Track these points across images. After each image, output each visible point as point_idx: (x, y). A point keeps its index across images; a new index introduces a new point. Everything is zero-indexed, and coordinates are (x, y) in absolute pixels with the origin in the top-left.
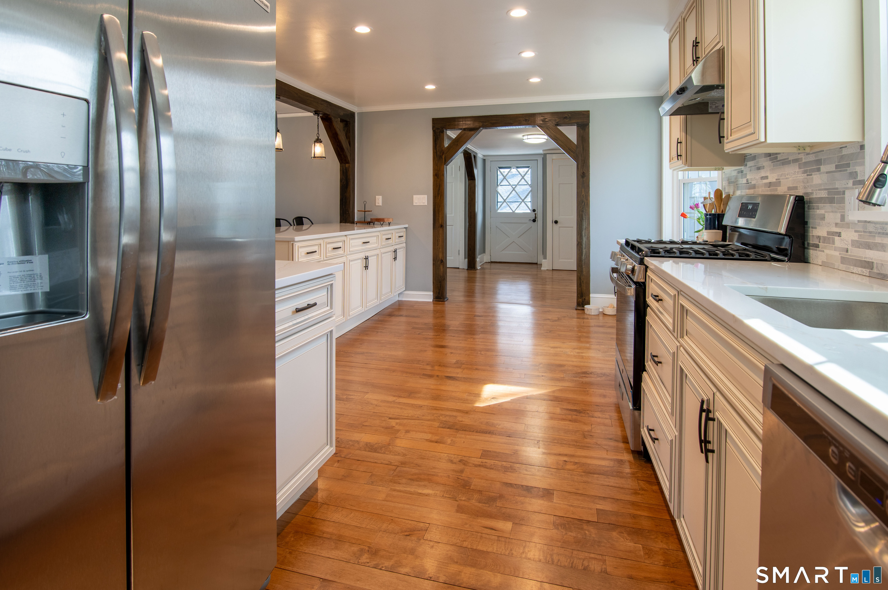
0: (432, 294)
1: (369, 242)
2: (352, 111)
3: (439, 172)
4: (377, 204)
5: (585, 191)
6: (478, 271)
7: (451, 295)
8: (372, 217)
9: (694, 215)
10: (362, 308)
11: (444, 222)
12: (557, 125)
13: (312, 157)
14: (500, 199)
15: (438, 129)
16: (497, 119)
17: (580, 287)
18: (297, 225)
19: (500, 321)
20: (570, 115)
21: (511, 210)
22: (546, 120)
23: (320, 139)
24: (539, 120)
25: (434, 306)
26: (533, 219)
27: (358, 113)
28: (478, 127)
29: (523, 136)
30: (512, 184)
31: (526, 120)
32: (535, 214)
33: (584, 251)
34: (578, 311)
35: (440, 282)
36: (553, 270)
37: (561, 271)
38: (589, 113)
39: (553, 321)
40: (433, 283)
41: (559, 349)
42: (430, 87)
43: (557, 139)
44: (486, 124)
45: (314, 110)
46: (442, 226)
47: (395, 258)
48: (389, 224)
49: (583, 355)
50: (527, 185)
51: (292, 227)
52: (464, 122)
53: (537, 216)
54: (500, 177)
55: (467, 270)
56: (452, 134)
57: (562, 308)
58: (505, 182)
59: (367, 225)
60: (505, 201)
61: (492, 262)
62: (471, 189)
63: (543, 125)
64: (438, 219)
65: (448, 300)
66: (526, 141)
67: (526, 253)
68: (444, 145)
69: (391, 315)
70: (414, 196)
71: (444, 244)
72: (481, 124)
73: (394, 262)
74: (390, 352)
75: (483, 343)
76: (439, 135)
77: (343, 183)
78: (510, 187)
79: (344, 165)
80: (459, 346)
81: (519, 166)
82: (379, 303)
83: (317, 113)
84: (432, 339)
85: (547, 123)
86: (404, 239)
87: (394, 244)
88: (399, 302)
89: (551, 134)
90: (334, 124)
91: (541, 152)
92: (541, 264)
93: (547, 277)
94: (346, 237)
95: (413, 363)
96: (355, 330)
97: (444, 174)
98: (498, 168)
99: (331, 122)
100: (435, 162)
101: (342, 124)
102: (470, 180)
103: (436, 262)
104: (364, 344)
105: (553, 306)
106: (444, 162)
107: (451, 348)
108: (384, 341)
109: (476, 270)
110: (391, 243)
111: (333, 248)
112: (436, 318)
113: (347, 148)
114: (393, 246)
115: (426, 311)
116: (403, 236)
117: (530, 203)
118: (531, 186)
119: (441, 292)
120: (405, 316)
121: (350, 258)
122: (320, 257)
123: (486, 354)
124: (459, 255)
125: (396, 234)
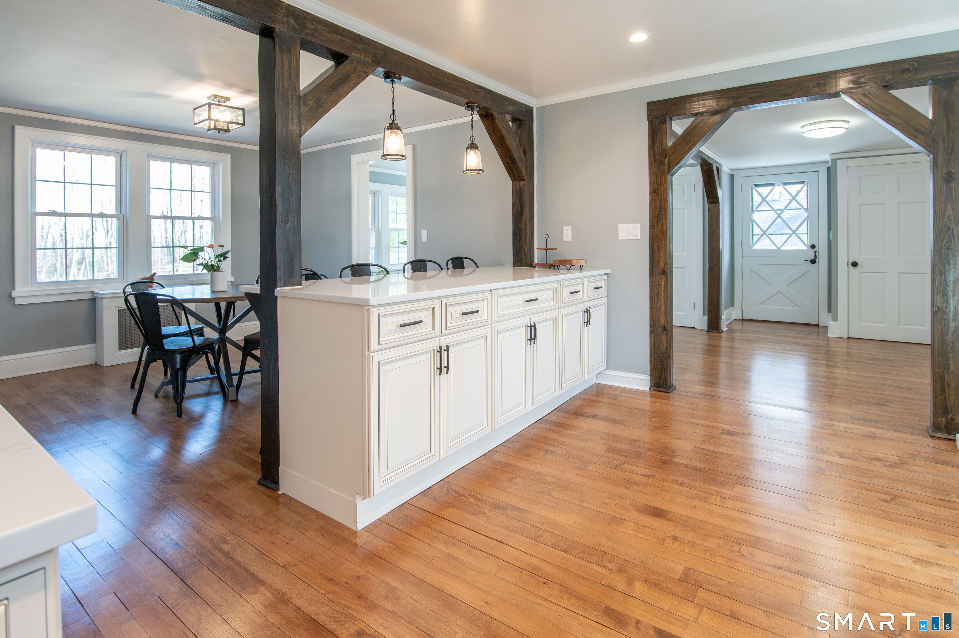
0: (649, 379)
1: (537, 299)
2: (528, 106)
3: (659, 186)
4: (565, 239)
6: (723, 335)
7: (680, 378)
8: (555, 259)
10: (525, 406)
11: (668, 266)
12: (887, 87)
13: (464, 171)
14: (756, 230)
15: (657, 118)
16: (762, 89)
18: (454, 268)
20: (916, 64)
21: (774, 246)
22: (862, 80)
23: (476, 145)
24: (844, 84)
25: (651, 402)
26: (812, 260)
27: (540, 109)
28: (726, 107)
29: (802, 127)
30: (775, 209)
31: (819, 85)
32: (815, 252)
34: (938, 441)
35: (662, 361)
36: (848, 338)
37: (864, 341)
40: (651, 361)
42: (639, 37)
43: (887, 112)
44: (741, 100)
45: (466, 101)
46: (664, 272)
47: (588, 321)
48: (581, 268)
50: (801, 209)
51: (444, 272)
52: (701, 102)
53: (817, 254)
54: (757, 199)
55: (707, 331)
56: (679, 126)
58: (764, 206)
59: (549, 269)
60: (764, 233)
61: (744, 320)
62: (712, 216)
63: (856, 91)
64: (659, 261)
65: (675, 389)
66: (808, 135)
67: (800, 309)
68: (666, 144)
69: (578, 414)
70: (620, 226)
71: (669, 300)
72: (731, 102)
73: (585, 328)
74: (555, 513)
75: (743, 516)
76: (659, 128)
77: (517, 209)
78: (773, 212)
79: (517, 183)
80: (691, 517)
81: (787, 182)
82: (557, 394)
83: (469, 106)
84: (639, 485)
85: (864, 85)
86: (604, 292)
87: (585, 301)
88: (597, 386)
89: (873, 105)
90: (498, 122)
91: (827, 157)
92: (826, 327)
93: (838, 349)
94: (491, 292)
95: (590, 560)
96: (513, 442)
97: (667, 189)
98: (754, 186)
99: (493, 119)
100: (653, 171)
101: (512, 125)
102: (711, 203)
103: (654, 329)
104: (516, 480)
105: (876, 422)
106: (668, 170)
107: (675, 521)
108: (552, 478)
109: (720, 333)
110: (582, 298)
111: (461, 312)
112: (654, 428)
113: (519, 158)
114: (584, 304)
115: (639, 410)
116: (601, 287)
117: (806, 235)
118: (807, 210)
119: (663, 378)
120: (602, 418)
121: (498, 327)
122: (434, 329)
123: (752, 555)
124: (695, 309)
125: (590, 285)
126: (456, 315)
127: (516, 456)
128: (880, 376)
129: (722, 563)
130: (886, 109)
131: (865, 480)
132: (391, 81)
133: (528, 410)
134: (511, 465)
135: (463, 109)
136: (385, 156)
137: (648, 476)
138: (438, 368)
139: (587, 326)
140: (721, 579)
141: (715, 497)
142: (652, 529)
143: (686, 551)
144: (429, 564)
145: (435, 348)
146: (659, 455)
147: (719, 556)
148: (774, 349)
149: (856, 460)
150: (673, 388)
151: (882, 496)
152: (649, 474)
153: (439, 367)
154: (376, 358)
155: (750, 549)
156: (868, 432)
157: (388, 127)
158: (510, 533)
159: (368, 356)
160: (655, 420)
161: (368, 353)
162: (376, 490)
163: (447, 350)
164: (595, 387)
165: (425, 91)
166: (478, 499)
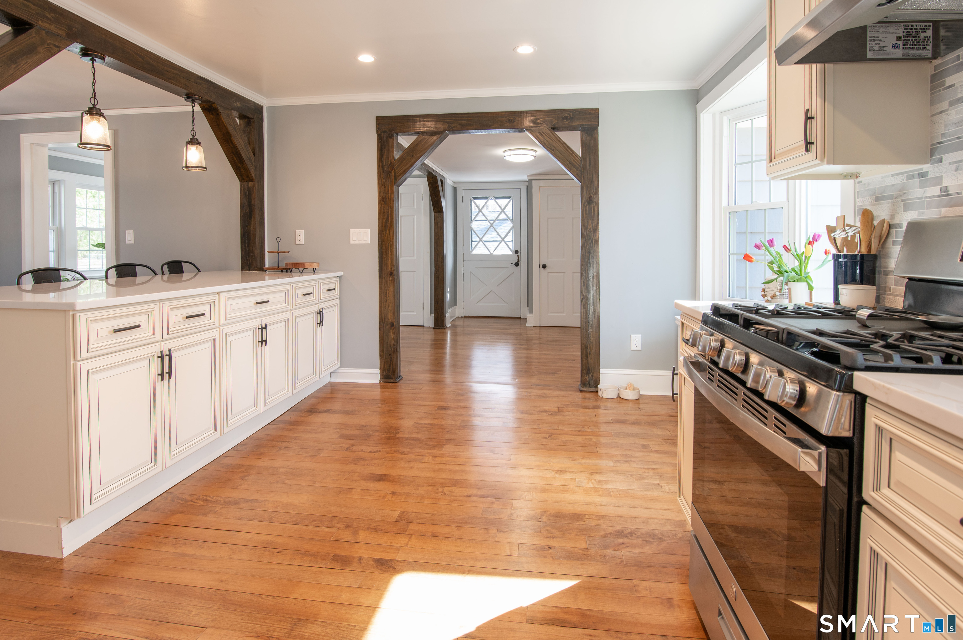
0: (379, 373)
1: (268, 301)
2: (258, 104)
3: (387, 195)
4: (297, 243)
5: (592, 224)
6: (448, 330)
7: (407, 370)
8: (288, 262)
9: (765, 258)
10: (256, 408)
11: (395, 268)
12: (554, 129)
13: (183, 167)
14: (475, 238)
15: (385, 132)
16: (469, 118)
17: (586, 359)
18: (171, 272)
19: (474, 416)
20: (571, 114)
21: (488, 251)
22: (539, 121)
23: (197, 140)
24: (527, 122)
25: (382, 392)
26: (515, 263)
28: (442, 130)
29: (504, 151)
30: (489, 219)
31: (510, 121)
32: (518, 256)
33: (592, 308)
34: (584, 394)
35: (390, 355)
36: (540, 326)
37: (551, 328)
38: (598, 112)
39: (552, 414)
40: (380, 356)
41: (568, 474)
42: (366, 58)
43: (554, 149)
44: (454, 125)
45: (186, 91)
46: (391, 274)
47: (321, 322)
48: (314, 271)
49: (609, 486)
50: (508, 220)
51: (159, 277)
52: (422, 123)
53: (520, 259)
54: (475, 210)
55: (434, 328)
56: (405, 141)
57: (561, 390)
58: (480, 217)
59: (280, 273)
60: (481, 240)
61: (465, 317)
62: (437, 224)
63: (534, 129)
64: (387, 263)
65: (402, 379)
66: (508, 158)
67: (506, 305)
68: (393, 156)
69: (311, 411)
70: (352, 231)
71: (396, 299)
72: (446, 126)
73: (318, 329)
74: (288, 496)
75: (448, 467)
76: (387, 141)
77: (246, 211)
78: (487, 222)
79: (245, 183)
80: (408, 475)
81: (498, 196)
82: (290, 394)
83: (189, 97)
84: (366, 460)
85: (539, 125)
86: (336, 293)
87: (318, 302)
88: (331, 384)
89: (545, 142)
90: (224, 117)
91: (525, 178)
92: (526, 319)
93: (533, 336)
94: (218, 295)
95: (321, 525)
96: (244, 445)
97: (393, 198)
98: (472, 199)
99: (218, 114)
100: (381, 180)
101: (239, 121)
102: (437, 212)
103: (383, 326)
104: (248, 477)
105: (548, 385)
106: (395, 181)
107: (394, 481)
108: (285, 469)
109: (444, 329)
110: (314, 300)
111: (185, 316)
112: (383, 413)
113: (248, 157)
114: (316, 305)
115: (369, 400)
116: (334, 289)
117: (512, 242)
118: (512, 221)
119: (391, 370)
120: (335, 411)
121: (226, 330)
122: (153, 334)
123: (452, 492)
124: (423, 309)
125: (323, 287)
126: (179, 319)
127: (249, 457)
128: (556, 353)
129: (429, 502)
130: (553, 146)
131: (535, 427)
132: (91, 60)
133: (260, 411)
134: (243, 465)
135: (182, 100)
136: (82, 144)
137: (374, 452)
138: (159, 375)
139: (320, 327)
140: (427, 513)
141: (428, 458)
142: (375, 491)
143: (402, 501)
144: (155, 566)
145: (156, 353)
146: (385, 434)
147: (427, 498)
148: (485, 339)
149: (531, 414)
150: (400, 378)
151: (544, 435)
152: (375, 450)
153: (160, 373)
154: (84, 367)
155: (450, 488)
156: (542, 394)
157: (87, 111)
158: (244, 522)
159: (74, 365)
160: (384, 406)
161: (74, 362)
162: (87, 507)
163: (169, 355)
164: (330, 385)
165: (135, 75)
166: (208, 501)
